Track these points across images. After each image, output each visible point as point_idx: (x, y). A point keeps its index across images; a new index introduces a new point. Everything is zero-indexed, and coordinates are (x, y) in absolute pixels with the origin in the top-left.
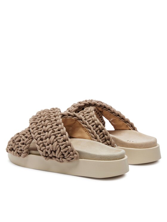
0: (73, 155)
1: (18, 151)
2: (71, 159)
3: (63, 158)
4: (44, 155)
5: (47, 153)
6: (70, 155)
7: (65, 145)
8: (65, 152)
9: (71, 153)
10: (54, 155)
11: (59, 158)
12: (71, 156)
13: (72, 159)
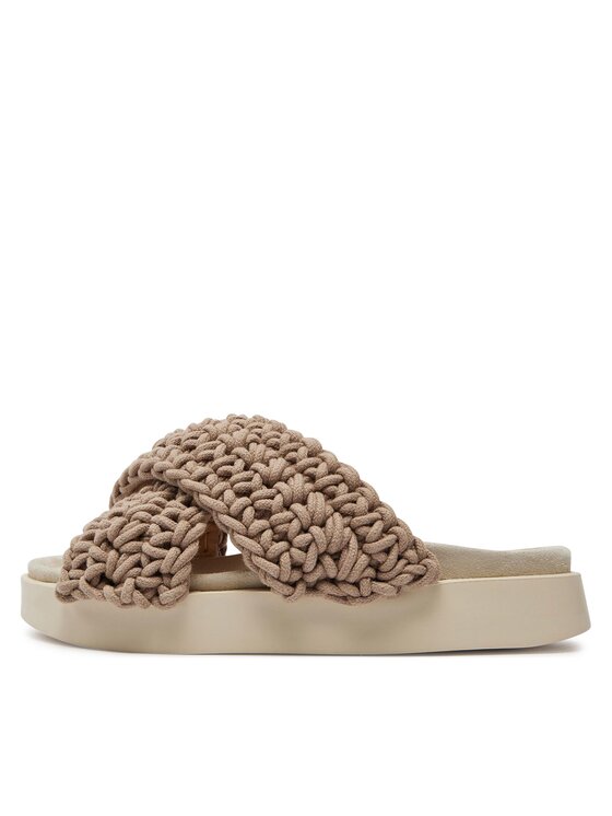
0: (418, 563)
1: (145, 581)
2: (412, 578)
3: (372, 579)
4: (285, 578)
5: (296, 566)
6: (406, 565)
7: (379, 523)
8: (387, 551)
9: (411, 553)
10: (332, 574)
11: (356, 584)
12: (410, 568)
13: (418, 578)
